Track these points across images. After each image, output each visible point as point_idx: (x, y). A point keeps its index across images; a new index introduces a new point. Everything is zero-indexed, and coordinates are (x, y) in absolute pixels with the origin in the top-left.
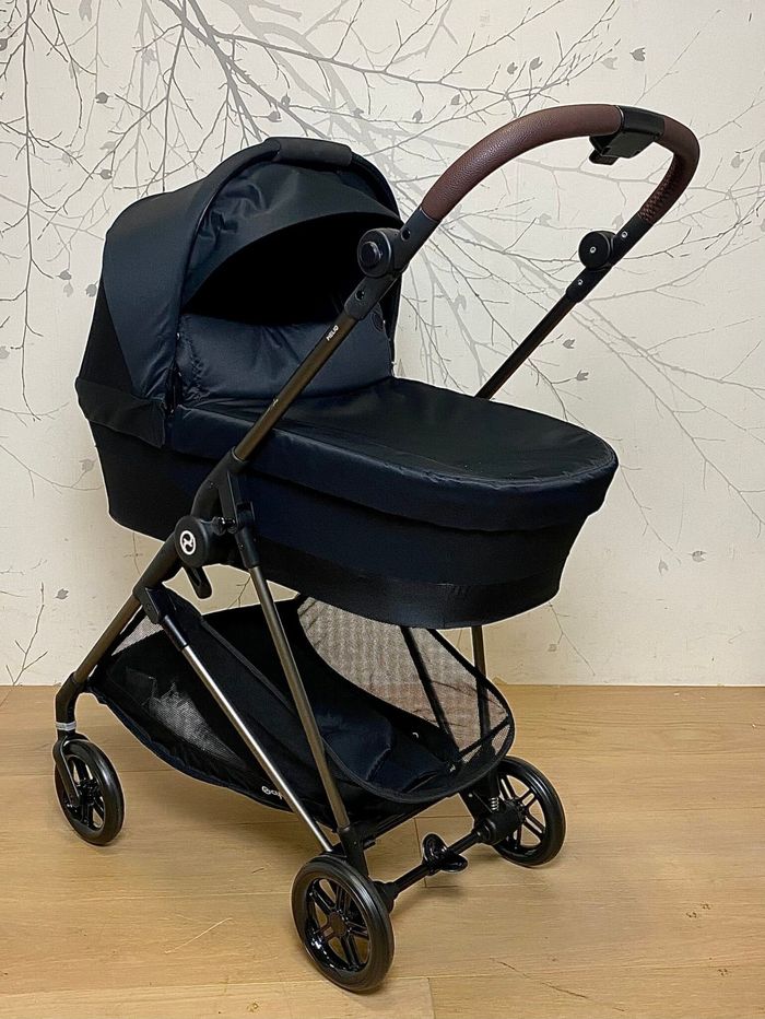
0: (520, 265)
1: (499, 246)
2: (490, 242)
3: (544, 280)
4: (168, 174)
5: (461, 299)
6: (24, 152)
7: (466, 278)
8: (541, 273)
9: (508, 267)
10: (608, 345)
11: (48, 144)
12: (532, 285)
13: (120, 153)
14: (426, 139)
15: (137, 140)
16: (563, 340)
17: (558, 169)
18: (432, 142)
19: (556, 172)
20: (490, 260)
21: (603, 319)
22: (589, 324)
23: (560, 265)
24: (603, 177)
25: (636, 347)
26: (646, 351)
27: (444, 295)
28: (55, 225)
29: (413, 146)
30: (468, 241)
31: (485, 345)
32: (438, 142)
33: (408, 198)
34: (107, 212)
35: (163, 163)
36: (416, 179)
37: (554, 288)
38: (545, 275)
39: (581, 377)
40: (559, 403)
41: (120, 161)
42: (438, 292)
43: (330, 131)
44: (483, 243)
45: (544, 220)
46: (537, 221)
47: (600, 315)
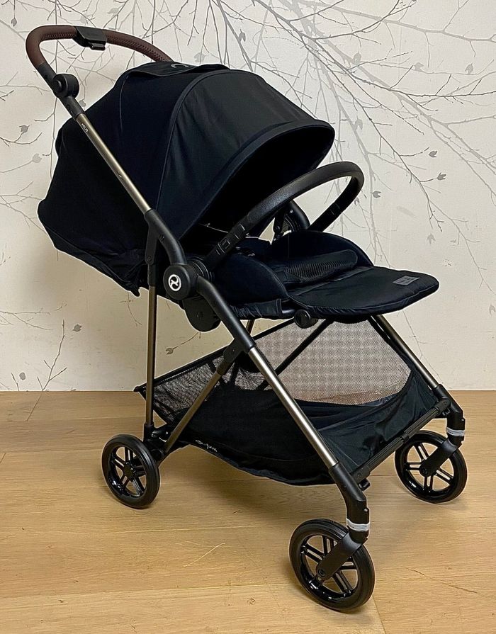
0: (401, 98)
1: (386, 85)
2: (381, 82)
3: (417, 109)
4: (156, 32)
5: (359, 122)
6: (54, 15)
7: (363, 107)
8: (415, 104)
9: (392, 100)
10: (460, 155)
11: (71, 10)
12: (409, 112)
13: (122, 16)
14: (338, 9)
15: (134, 7)
16: (429, 151)
17: (430, 31)
18: (342, 11)
19: (427, 33)
20: (379, 94)
21: (457, 137)
22: (447, 140)
23: (429, 99)
24: (460, 37)
25: (479, 156)
26: (486, 159)
27: (348, 119)
28: (75, 68)
29: (328, 13)
30: (365, 81)
31: (375, 154)
32: (346, 11)
33: (324, 50)
34: (112, 58)
35: (152, 24)
36: (330, 37)
37: (424, 115)
38: (418, 106)
39: (441, 177)
40: (426, 197)
41: (122, 22)
42: (343, 117)
43: (271, 3)
44: (375, 83)
45: (418, 67)
46: (414, 68)
47: (455, 134)
